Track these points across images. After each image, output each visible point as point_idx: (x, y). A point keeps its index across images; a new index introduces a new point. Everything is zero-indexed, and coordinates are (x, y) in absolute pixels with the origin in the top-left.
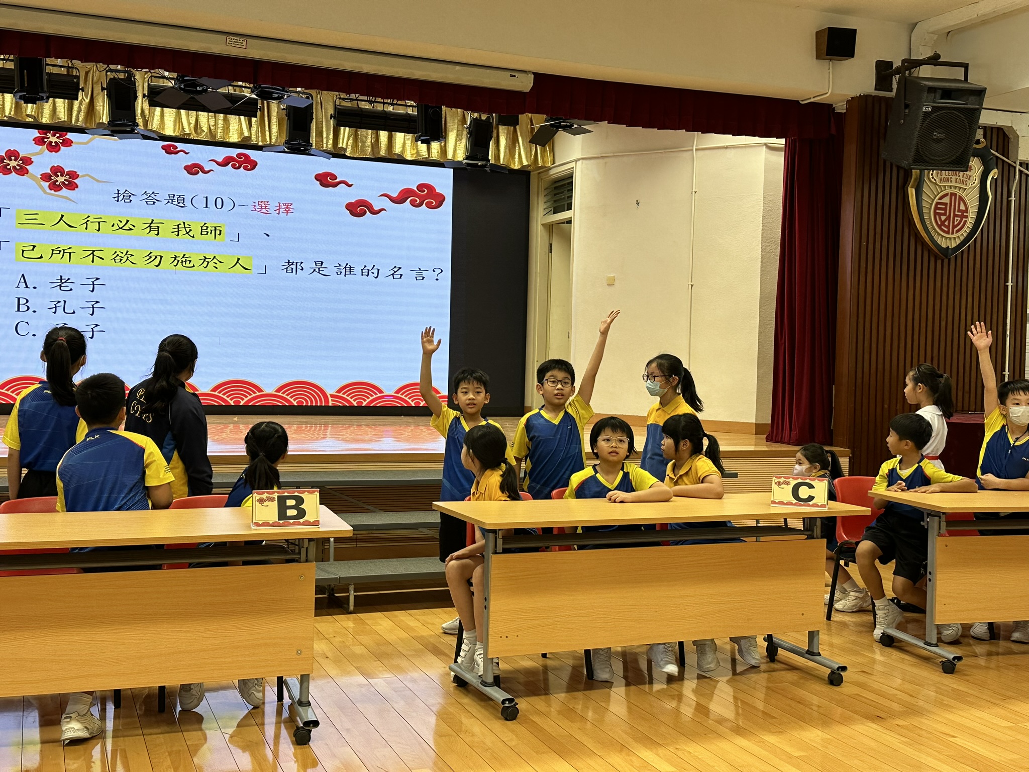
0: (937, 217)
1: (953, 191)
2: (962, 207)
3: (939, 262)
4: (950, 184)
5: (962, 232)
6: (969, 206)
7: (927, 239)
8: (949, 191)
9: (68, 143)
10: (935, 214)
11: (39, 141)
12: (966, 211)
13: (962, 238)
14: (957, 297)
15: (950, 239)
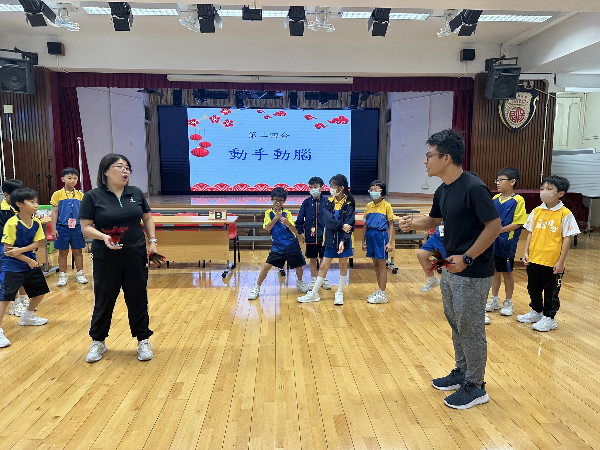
0: (511, 117)
1: (518, 106)
2: (522, 112)
3: (513, 134)
4: (516, 104)
5: (522, 121)
6: (525, 111)
7: (506, 125)
8: (516, 106)
9: (230, 112)
10: (510, 115)
11: (222, 112)
12: (524, 113)
13: (522, 124)
14: (520, 147)
15: (517, 124)
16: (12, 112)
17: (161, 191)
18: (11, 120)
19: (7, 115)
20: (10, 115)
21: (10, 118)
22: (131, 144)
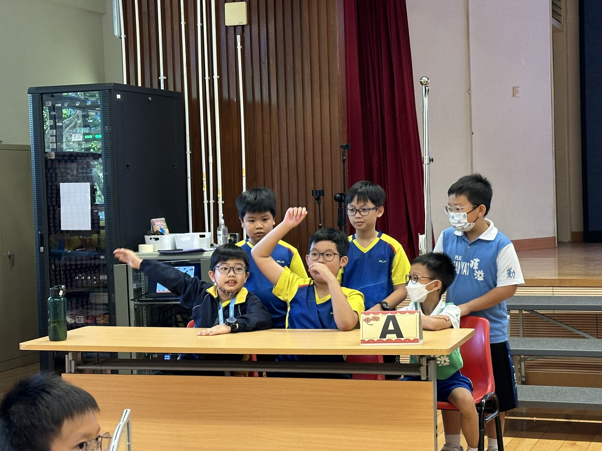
16: (245, 22)
17: (582, 230)
18: (242, 43)
19: (231, 31)
20: (239, 30)
21: (239, 37)
22: (515, 91)
